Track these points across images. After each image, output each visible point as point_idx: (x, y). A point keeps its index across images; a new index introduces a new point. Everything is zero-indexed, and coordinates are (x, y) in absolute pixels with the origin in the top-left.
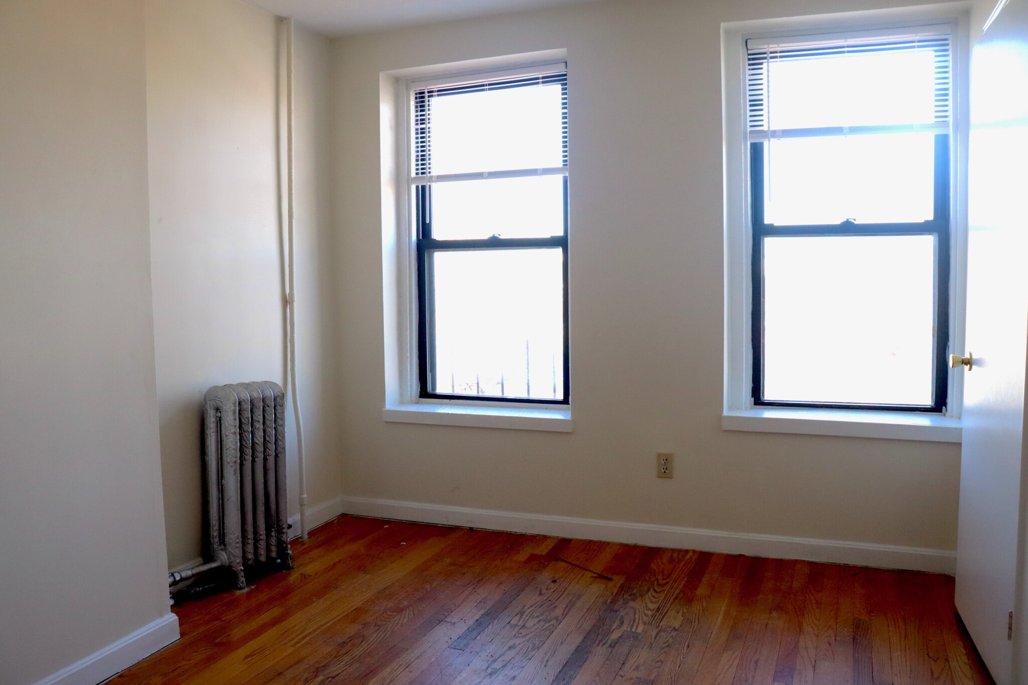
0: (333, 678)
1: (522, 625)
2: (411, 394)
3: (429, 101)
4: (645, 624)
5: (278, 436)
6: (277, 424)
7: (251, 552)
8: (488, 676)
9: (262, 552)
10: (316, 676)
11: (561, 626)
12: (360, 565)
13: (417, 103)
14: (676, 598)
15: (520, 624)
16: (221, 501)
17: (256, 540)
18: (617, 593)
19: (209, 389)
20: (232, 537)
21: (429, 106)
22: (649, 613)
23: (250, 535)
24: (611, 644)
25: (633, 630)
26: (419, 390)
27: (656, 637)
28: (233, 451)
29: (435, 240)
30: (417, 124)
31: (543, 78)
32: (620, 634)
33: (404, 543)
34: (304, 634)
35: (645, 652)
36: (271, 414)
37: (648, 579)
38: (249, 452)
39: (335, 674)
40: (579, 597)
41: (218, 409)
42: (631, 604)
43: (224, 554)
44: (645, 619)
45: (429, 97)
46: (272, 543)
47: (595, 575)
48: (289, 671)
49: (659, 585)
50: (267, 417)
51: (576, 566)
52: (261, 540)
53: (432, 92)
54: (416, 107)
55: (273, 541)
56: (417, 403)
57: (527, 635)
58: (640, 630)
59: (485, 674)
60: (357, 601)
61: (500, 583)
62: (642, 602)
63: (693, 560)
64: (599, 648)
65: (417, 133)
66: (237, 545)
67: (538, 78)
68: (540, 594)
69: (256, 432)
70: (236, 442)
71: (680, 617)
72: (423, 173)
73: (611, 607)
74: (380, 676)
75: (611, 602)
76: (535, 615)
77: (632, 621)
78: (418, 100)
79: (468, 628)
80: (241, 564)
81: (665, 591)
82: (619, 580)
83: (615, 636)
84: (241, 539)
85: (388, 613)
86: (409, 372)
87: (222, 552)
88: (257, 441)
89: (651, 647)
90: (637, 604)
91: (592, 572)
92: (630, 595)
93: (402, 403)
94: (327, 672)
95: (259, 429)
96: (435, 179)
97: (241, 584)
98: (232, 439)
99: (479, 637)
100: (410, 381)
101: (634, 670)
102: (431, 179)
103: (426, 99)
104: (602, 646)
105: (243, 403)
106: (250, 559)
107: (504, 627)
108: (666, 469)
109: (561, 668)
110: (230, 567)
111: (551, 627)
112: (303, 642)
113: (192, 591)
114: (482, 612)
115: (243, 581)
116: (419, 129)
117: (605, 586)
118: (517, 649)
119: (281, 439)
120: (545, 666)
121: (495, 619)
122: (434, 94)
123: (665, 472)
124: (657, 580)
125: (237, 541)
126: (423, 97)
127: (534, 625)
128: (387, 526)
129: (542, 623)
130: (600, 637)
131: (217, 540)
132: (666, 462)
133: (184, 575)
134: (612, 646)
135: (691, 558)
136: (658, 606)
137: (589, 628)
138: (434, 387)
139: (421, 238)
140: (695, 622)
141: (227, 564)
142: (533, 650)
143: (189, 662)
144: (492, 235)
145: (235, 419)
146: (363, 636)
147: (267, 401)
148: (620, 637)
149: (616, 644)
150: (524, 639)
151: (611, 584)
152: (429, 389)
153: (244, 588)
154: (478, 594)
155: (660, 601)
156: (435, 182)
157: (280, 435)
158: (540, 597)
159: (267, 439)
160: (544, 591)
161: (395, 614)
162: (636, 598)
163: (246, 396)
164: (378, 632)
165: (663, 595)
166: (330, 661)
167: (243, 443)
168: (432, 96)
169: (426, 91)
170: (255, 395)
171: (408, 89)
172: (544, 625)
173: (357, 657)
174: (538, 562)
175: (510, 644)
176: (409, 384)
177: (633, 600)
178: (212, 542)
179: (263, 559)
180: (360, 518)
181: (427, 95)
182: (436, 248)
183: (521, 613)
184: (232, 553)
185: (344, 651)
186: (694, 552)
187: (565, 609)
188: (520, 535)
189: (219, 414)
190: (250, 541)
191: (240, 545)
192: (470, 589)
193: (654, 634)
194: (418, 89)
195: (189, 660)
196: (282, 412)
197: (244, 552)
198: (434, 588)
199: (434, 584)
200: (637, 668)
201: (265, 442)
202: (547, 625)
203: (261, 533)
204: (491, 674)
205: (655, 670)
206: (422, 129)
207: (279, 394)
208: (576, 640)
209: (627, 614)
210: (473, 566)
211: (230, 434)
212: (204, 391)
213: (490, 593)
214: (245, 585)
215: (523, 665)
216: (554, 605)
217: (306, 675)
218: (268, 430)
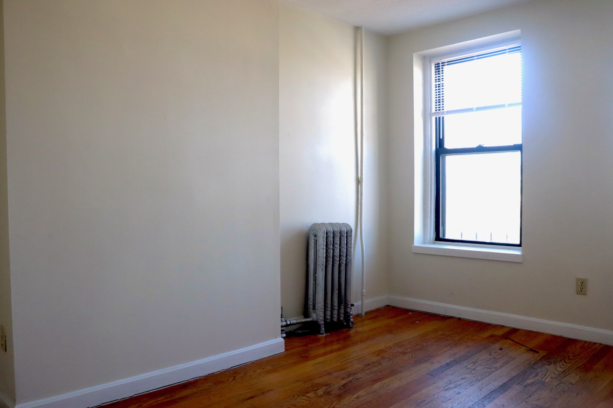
0: (357, 379)
1: (474, 368)
2: (430, 238)
3: (442, 68)
4: (552, 378)
5: (348, 253)
6: (348, 247)
7: (329, 315)
8: (444, 390)
9: (335, 316)
10: (349, 377)
11: (497, 372)
12: (389, 330)
13: (436, 70)
14: (578, 368)
15: (472, 368)
16: (315, 286)
17: (332, 309)
18: (539, 360)
19: (312, 225)
20: (319, 305)
21: (442, 71)
22: (557, 373)
23: (329, 306)
24: (525, 385)
25: (543, 380)
26: (435, 236)
27: (556, 386)
28: (322, 259)
29: (445, 148)
30: (436, 82)
31: (509, 49)
32: (533, 381)
33: (418, 322)
34: (349, 358)
35: (546, 392)
36: (344, 240)
37: (562, 355)
38: (331, 260)
39: (359, 377)
40: (514, 359)
41: (315, 236)
42: (547, 367)
43: (314, 314)
44: (553, 376)
45: (442, 66)
46: (341, 312)
47: (528, 349)
48: (335, 373)
49: (569, 359)
50: (342, 242)
51: (518, 343)
52: (335, 309)
53: (444, 63)
54: (436, 72)
55: (342, 311)
56: (434, 244)
57: (474, 374)
58: (547, 380)
59: (443, 389)
60: (382, 346)
61: (468, 347)
62: (554, 367)
63: (598, 349)
64: (517, 386)
65: (436, 87)
66: (322, 310)
67: (505, 50)
68: (490, 355)
69: (335, 249)
70: (324, 254)
71: (577, 378)
72: (439, 110)
73: (532, 366)
74: (383, 381)
75: (534, 364)
76: (483, 365)
77: (544, 375)
78: (437, 68)
79: (441, 366)
80: (323, 321)
81: (571, 363)
82: (542, 353)
83: (529, 381)
84: (323, 307)
85: (398, 354)
86: (429, 225)
87: (313, 313)
88: (336, 255)
89: (551, 390)
90: (551, 368)
91: (526, 347)
92: (548, 362)
93: (424, 243)
94: (355, 376)
95: (337, 248)
96: (446, 113)
97: (322, 332)
98: (321, 252)
99: (446, 371)
100: (430, 230)
101: (535, 400)
102: (443, 113)
103: (441, 67)
104: (519, 385)
105: (328, 233)
106: (328, 319)
107: (462, 368)
108: (582, 288)
109: (490, 392)
110: (317, 322)
111: (491, 372)
112: (347, 361)
113: (296, 332)
114: (452, 359)
115: (323, 330)
116: (437, 85)
117: (532, 355)
118: (466, 380)
119: (349, 255)
120: (480, 390)
121: (458, 364)
122: (445, 64)
123: (581, 290)
124: (569, 356)
125: (322, 307)
126: (439, 66)
127: (481, 369)
128: (411, 313)
129: (486, 369)
130: (520, 381)
131: (311, 307)
132: (582, 284)
133: (292, 322)
134: (525, 386)
135: (597, 348)
136: (564, 370)
137: (514, 375)
138: (444, 234)
139: (438, 147)
140: (587, 382)
141: (316, 320)
142: (476, 381)
143: (286, 362)
144: (479, 145)
145: (324, 241)
146: (380, 363)
147: (343, 233)
148: (533, 383)
149: (529, 385)
150: (472, 375)
151: (536, 355)
152: (441, 236)
153: (323, 334)
154: (452, 350)
155: (567, 368)
156: (446, 114)
157: (349, 253)
158: (490, 356)
159: (342, 254)
160: (492, 353)
161: (401, 354)
162: (551, 364)
163: (330, 229)
164: (389, 362)
165: (569, 365)
166: (359, 372)
167: (328, 254)
168: (444, 65)
169: (440, 62)
170: (336, 229)
171: (430, 62)
172: (487, 370)
173: (373, 372)
174: (494, 339)
175: (463, 376)
176: (429, 232)
177: (549, 365)
178: (309, 307)
179: (335, 320)
180: (397, 308)
181: (441, 65)
182: (447, 153)
183: (475, 363)
184: (318, 314)
185: (367, 368)
186: (601, 344)
187: (503, 364)
188: (488, 324)
189: (316, 238)
190: (328, 309)
191: (323, 310)
192: (448, 348)
193: (556, 384)
194: (437, 62)
195: (287, 361)
196: (351, 240)
197: (325, 315)
198: (428, 345)
199: (428, 344)
200: (538, 400)
201: (340, 256)
202: (489, 370)
203: (335, 305)
204: (446, 390)
205: (550, 402)
206: (439, 84)
207: (349, 230)
208: (505, 380)
209: (542, 371)
210: (454, 337)
211: (321, 249)
212: (310, 225)
213: (461, 351)
214: (324, 332)
215: (467, 388)
216: (497, 361)
217: (344, 376)
218: (342, 249)
